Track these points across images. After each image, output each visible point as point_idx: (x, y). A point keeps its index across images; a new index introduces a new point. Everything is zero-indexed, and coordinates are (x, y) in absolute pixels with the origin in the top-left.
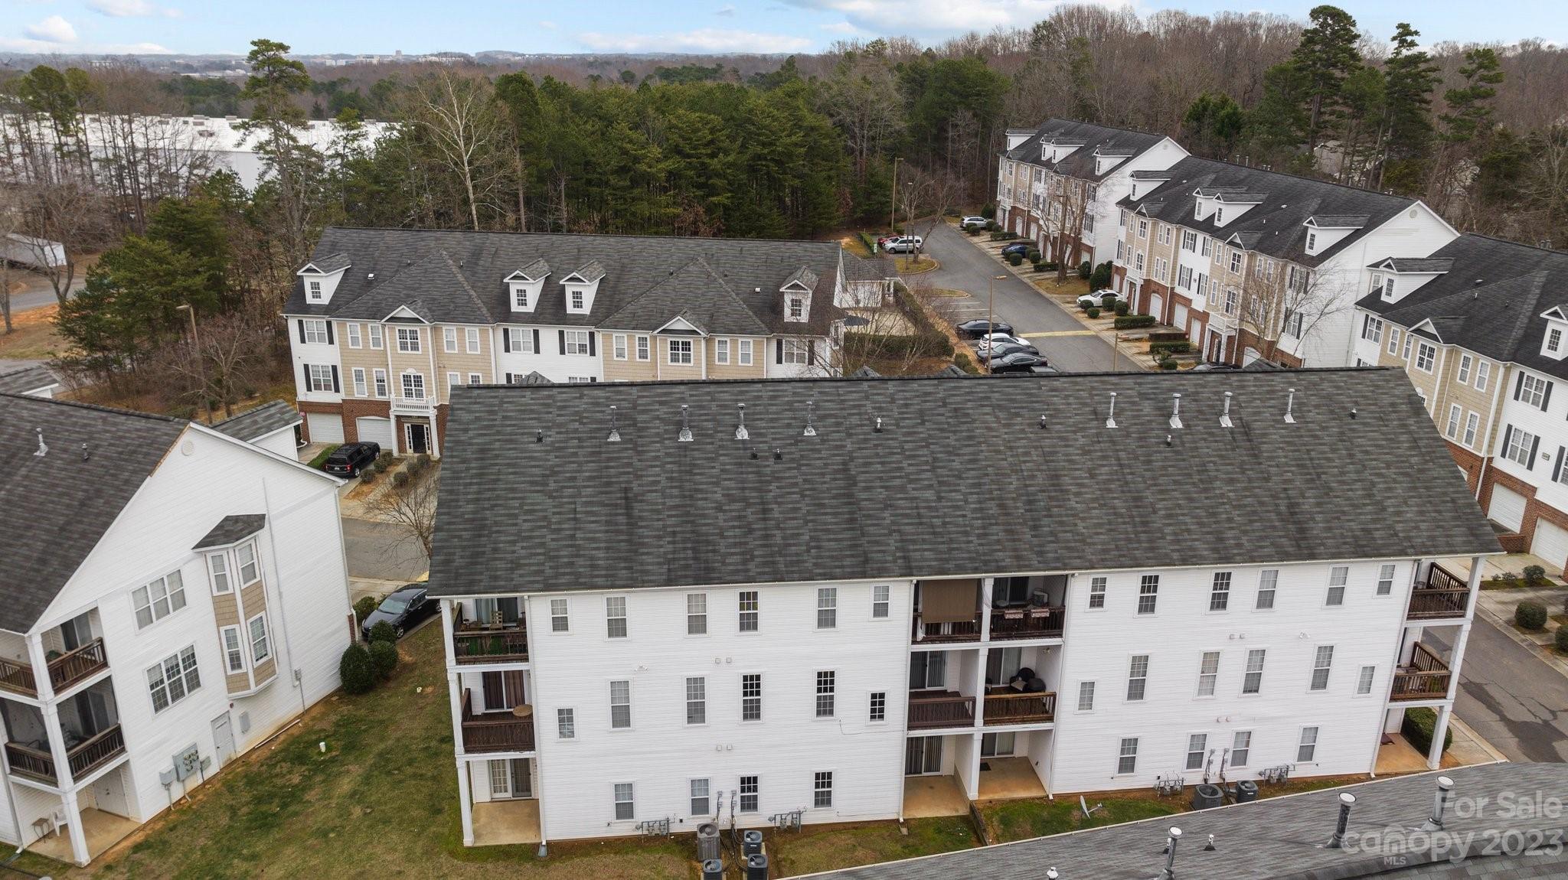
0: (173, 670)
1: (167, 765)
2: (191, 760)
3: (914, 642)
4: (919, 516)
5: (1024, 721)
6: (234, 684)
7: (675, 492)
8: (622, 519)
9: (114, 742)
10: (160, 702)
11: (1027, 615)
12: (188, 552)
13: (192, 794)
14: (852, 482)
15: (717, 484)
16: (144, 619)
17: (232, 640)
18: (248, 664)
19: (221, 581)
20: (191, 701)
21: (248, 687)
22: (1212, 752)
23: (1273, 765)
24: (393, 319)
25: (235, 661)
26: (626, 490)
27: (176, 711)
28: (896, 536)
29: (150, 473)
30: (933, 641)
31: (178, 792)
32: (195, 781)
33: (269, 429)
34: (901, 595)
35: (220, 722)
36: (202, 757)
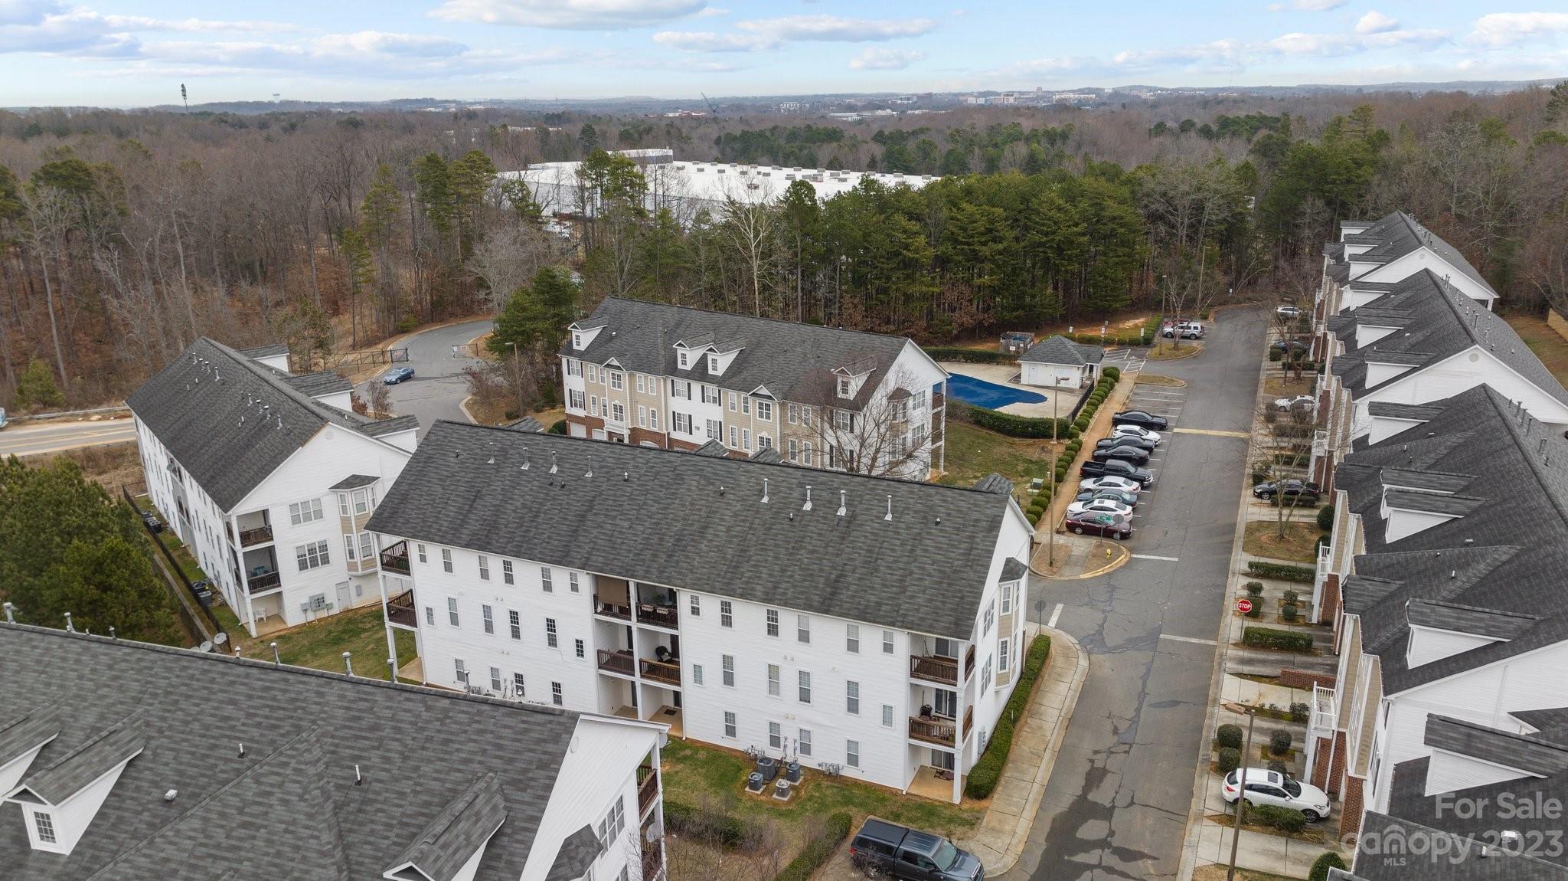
0: (312, 551)
1: (306, 600)
2: (319, 602)
3: (596, 612)
4: (612, 536)
5: (664, 682)
6: (352, 567)
7: (500, 497)
8: (467, 507)
9: (274, 579)
10: (303, 566)
11: (655, 610)
12: (326, 490)
13: (320, 620)
14: (591, 508)
15: (522, 496)
16: (296, 520)
17: (349, 543)
18: (358, 558)
19: (344, 509)
20: (321, 571)
21: (357, 570)
22: (786, 739)
23: (829, 761)
24: (608, 366)
25: (351, 554)
26: (479, 491)
27: (311, 573)
28: (591, 545)
29: (302, 445)
30: (607, 615)
31: (311, 617)
32: (323, 614)
33: (395, 430)
34: (585, 581)
35: (342, 586)
36: (327, 602)
